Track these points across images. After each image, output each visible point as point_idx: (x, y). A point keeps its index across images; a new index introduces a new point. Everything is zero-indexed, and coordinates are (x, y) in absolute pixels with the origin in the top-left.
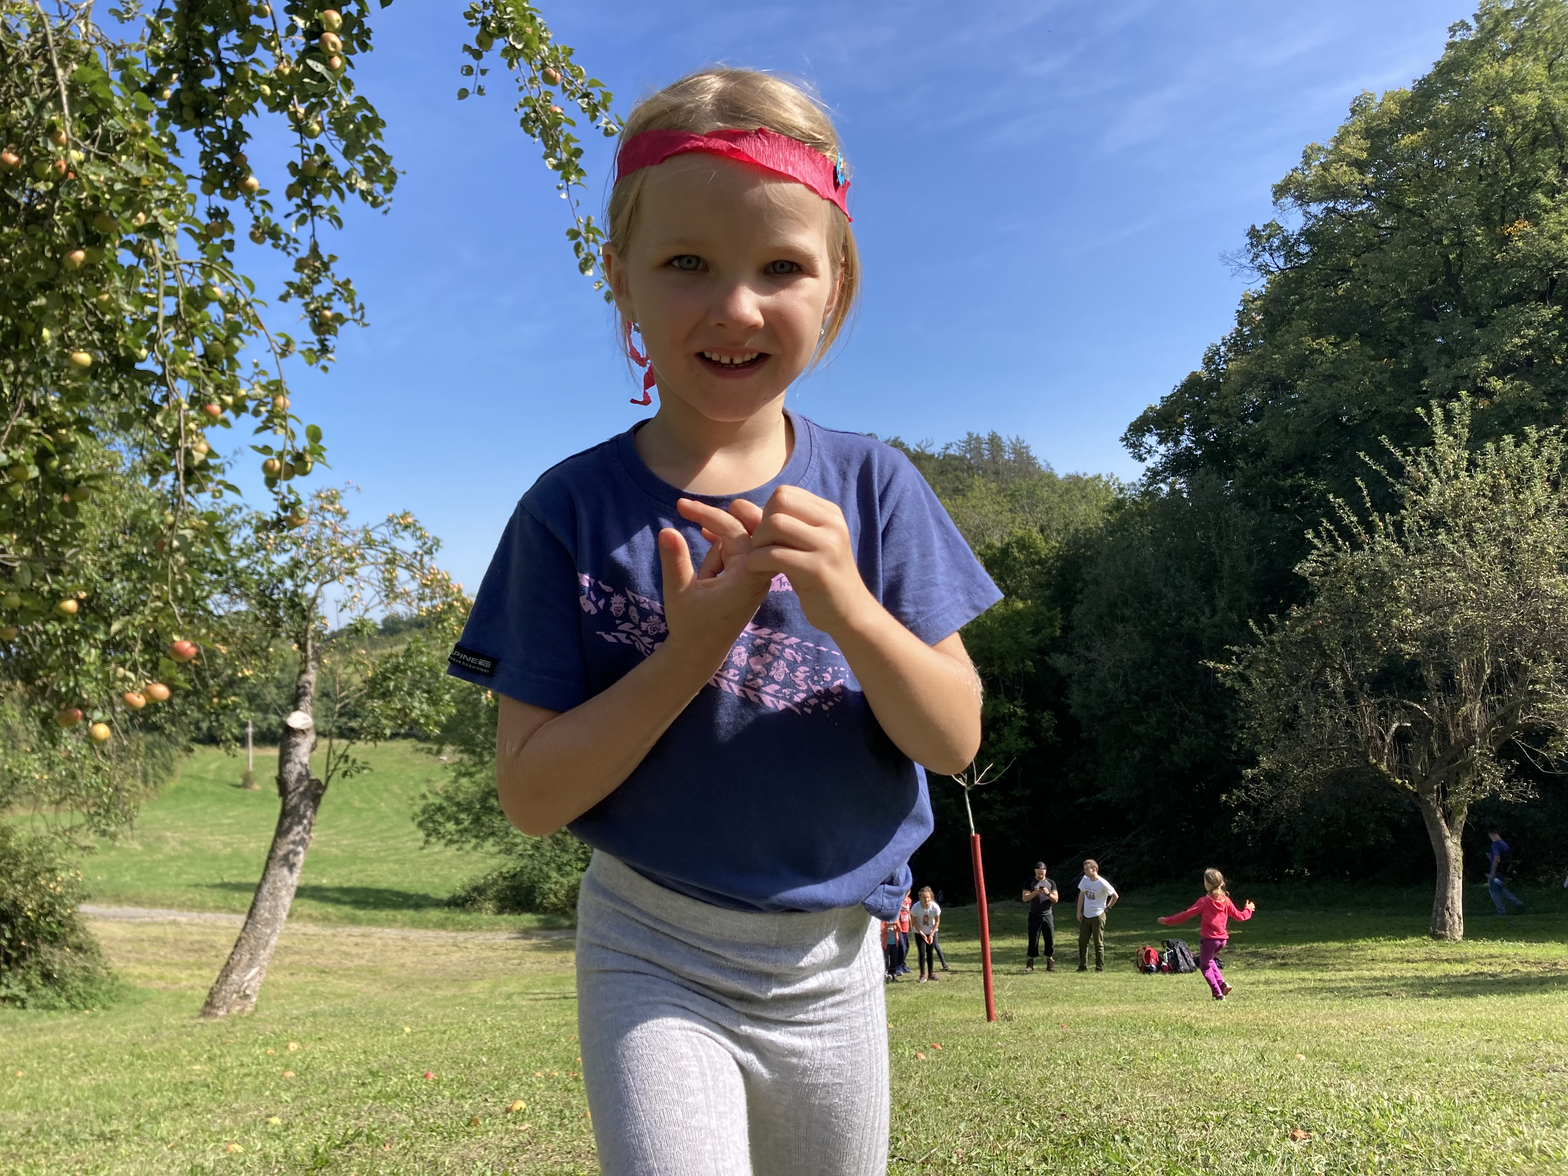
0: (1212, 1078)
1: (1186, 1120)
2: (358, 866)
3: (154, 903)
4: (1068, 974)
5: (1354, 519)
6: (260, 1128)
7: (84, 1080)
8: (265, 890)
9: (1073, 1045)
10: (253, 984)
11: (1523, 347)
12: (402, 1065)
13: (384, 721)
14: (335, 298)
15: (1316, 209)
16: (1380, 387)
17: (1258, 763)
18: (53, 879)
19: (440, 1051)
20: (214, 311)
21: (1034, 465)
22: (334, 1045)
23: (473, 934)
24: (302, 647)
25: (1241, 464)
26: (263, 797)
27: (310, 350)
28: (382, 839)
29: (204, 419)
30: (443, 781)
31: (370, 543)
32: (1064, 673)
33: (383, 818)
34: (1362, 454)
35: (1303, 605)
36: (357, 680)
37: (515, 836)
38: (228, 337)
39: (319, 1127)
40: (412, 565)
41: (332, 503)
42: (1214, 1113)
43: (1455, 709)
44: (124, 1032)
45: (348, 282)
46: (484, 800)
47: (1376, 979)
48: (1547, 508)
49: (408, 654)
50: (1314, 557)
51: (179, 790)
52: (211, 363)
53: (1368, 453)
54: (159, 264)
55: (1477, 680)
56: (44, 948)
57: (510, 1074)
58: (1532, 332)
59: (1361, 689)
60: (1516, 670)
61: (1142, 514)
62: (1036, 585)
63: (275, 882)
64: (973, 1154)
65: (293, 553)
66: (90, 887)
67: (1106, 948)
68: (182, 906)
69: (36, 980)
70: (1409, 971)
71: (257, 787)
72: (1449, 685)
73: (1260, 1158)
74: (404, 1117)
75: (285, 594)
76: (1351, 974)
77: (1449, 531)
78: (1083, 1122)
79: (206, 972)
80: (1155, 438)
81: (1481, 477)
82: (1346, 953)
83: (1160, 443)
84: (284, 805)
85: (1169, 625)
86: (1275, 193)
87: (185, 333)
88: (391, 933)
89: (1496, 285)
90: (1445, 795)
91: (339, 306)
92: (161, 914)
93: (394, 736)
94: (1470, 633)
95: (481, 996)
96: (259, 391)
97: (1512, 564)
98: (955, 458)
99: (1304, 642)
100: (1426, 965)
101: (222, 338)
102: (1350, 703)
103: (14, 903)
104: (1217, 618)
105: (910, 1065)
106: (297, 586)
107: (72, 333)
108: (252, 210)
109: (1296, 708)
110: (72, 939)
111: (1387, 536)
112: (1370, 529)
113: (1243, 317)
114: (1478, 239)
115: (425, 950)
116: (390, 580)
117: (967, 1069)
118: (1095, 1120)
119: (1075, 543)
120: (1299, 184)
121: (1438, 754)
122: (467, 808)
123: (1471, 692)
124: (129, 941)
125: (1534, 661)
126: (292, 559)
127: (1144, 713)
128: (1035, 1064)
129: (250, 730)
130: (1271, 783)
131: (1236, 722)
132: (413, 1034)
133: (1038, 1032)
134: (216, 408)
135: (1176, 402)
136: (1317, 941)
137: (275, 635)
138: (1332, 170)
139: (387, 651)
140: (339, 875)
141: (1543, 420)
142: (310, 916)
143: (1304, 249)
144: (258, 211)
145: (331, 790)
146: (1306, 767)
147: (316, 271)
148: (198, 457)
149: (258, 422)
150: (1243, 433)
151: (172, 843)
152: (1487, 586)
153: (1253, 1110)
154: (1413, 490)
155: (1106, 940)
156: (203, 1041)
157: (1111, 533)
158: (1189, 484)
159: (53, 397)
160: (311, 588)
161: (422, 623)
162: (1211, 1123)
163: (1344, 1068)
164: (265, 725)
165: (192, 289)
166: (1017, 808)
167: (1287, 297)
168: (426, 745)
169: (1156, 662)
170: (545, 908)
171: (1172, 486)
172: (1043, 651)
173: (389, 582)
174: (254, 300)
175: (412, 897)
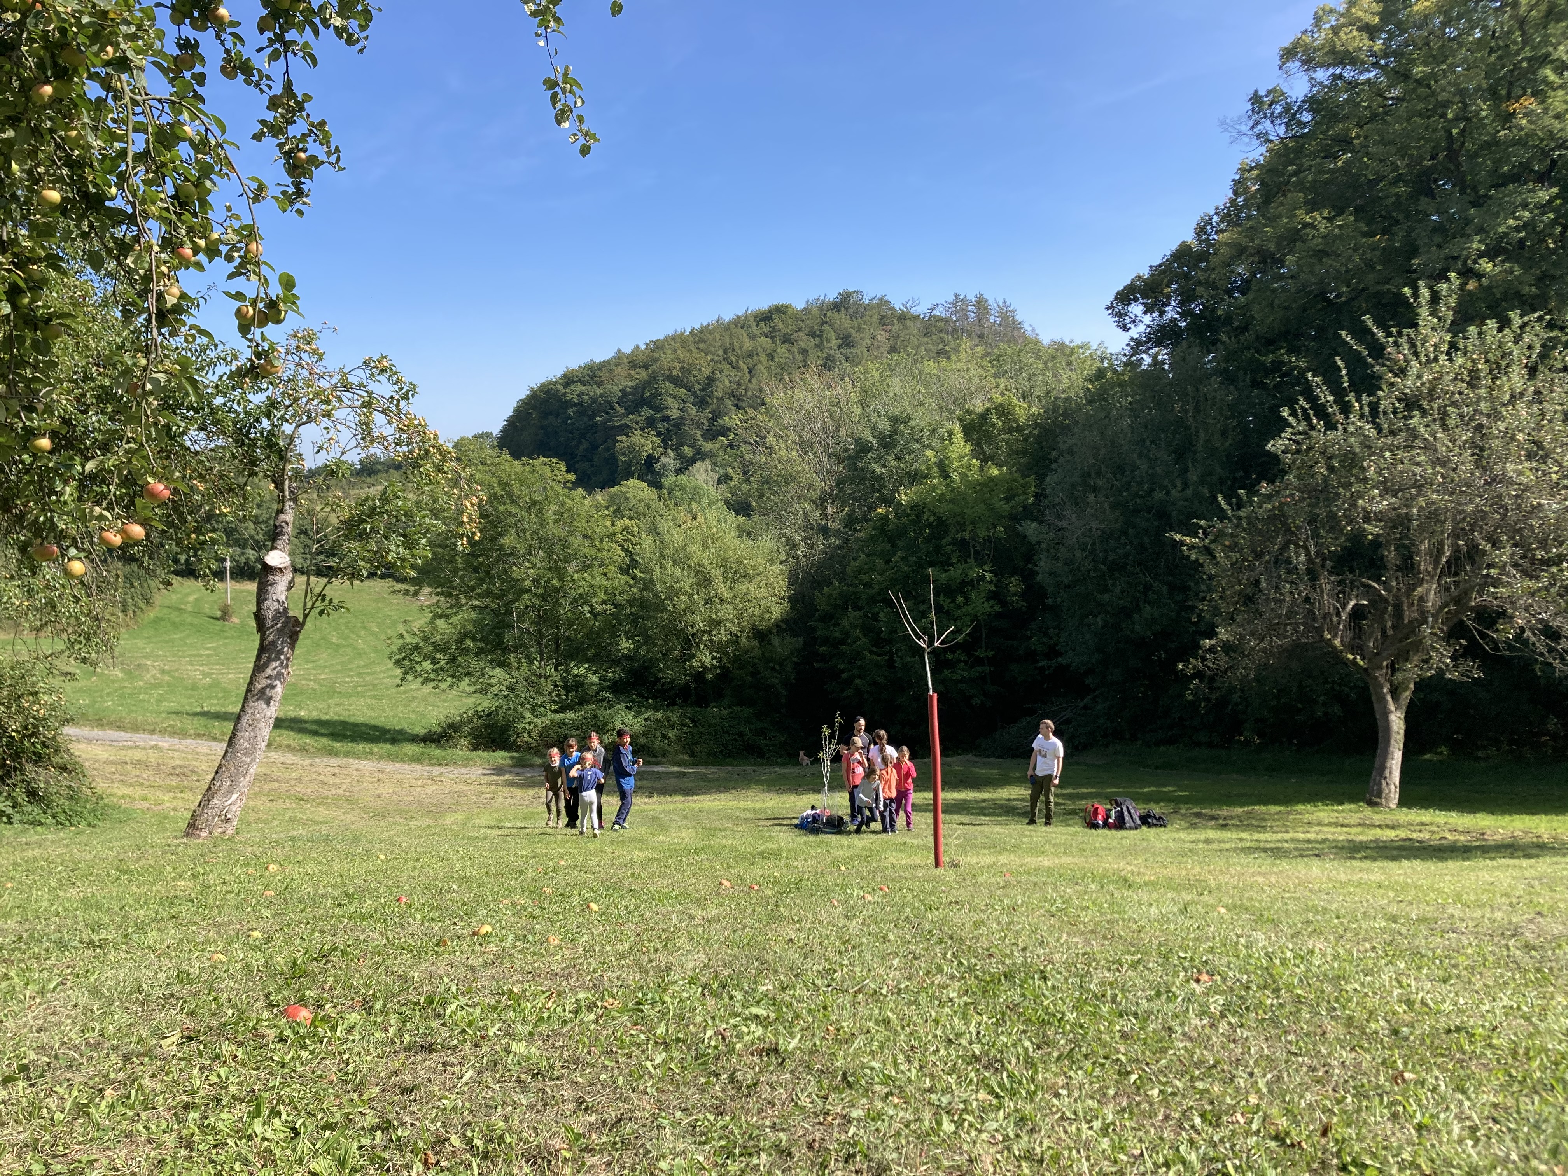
0: (1135, 926)
1: (1103, 962)
2: (337, 700)
3: (136, 728)
4: (1019, 827)
5: (1331, 398)
6: (242, 940)
7: (72, 892)
8: (244, 721)
9: (1012, 892)
10: (234, 808)
11: (1517, 229)
12: (375, 889)
13: (361, 563)
14: (310, 140)
15: (1322, 75)
16: (1369, 265)
17: (1216, 634)
18: (37, 701)
19: (413, 878)
20: (184, 150)
21: (1019, 329)
22: (311, 868)
23: (449, 769)
24: (279, 486)
25: (1223, 337)
26: (241, 631)
27: (284, 193)
28: (359, 675)
29: (176, 261)
30: (420, 622)
31: (347, 387)
32: (1034, 540)
33: (359, 655)
34: (1343, 333)
35: (1273, 482)
36: (334, 520)
37: (491, 677)
38: (199, 179)
39: (298, 942)
40: (388, 409)
41: (309, 343)
42: (1129, 958)
43: (1411, 588)
44: (110, 849)
45: (323, 123)
46: (460, 641)
47: (1308, 841)
48: (1522, 394)
49: (384, 498)
50: (1288, 435)
51: (157, 620)
52: (182, 205)
53: (1352, 333)
54: (127, 99)
55: (1436, 562)
56: (29, 767)
57: (479, 901)
58: (1527, 214)
59: (1323, 566)
60: (1474, 554)
61: (1122, 384)
62: (1013, 452)
63: (253, 714)
64: (902, 986)
65: (269, 392)
66: (72, 711)
67: (1056, 804)
68: (163, 732)
69: (21, 796)
70: (1340, 835)
71: (235, 620)
72: (1408, 566)
73: (1164, 997)
74: (377, 936)
75: (262, 433)
76: (1287, 836)
77: (1424, 413)
78: (1008, 961)
79: (188, 795)
80: (1142, 308)
81: (1461, 361)
82: (1285, 816)
83: (1145, 313)
84: (262, 640)
85: (1141, 497)
86: (1282, 57)
87: (155, 172)
88: (368, 765)
89: (1498, 163)
90: (1394, 670)
91: (314, 148)
92: (141, 738)
93: (371, 575)
94: (1434, 515)
95: (455, 827)
96: (231, 236)
97: (1482, 449)
98: (941, 319)
99: (1271, 519)
100: (1358, 829)
101: (193, 179)
102: (1311, 580)
104: (1189, 492)
105: (856, 904)
106: (273, 425)
107: (41, 170)
108: (222, 43)
109: (1257, 582)
110: (56, 760)
111: (1362, 416)
112: (1346, 409)
113: (1238, 187)
114: (1484, 114)
115: (401, 781)
116: (367, 424)
117: (908, 910)
118: (1019, 961)
119: (1054, 411)
120: (1307, 49)
121: (1390, 632)
122: (442, 648)
123: (1429, 573)
124: (113, 763)
125: (1494, 545)
126: (268, 398)
127: (1110, 583)
128: (973, 909)
129: (228, 564)
130: (1227, 654)
131: (1197, 594)
132: (387, 861)
133: (981, 879)
134: (188, 251)
135: (1164, 272)
136: (1259, 804)
137: (253, 474)
138: (1342, 34)
139: (363, 492)
140: (316, 709)
141: (1528, 305)
142: (288, 746)
143: (1306, 117)
144: (229, 44)
145: (309, 624)
146: (1262, 640)
147: (290, 110)
148: (171, 301)
149: (231, 268)
150: (1229, 306)
151: (153, 671)
152: (1454, 470)
153: (1166, 956)
154: (1391, 371)
155: (1056, 796)
156: (186, 859)
157: (1090, 402)
158: (1171, 355)
159: (23, 232)
160: (288, 428)
161: (398, 467)
162: (1126, 966)
163: (1259, 920)
164: (243, 559)
165: (162, 126)
166: (979, 669)
167: (1285, 168)
168: (404, 586)
169: (1125, 533)
170: (519, 747)
171: (1155, 357)
172: (1014, 518)
173: (366, 426)
174: (225, 141)
175: (389, 731)
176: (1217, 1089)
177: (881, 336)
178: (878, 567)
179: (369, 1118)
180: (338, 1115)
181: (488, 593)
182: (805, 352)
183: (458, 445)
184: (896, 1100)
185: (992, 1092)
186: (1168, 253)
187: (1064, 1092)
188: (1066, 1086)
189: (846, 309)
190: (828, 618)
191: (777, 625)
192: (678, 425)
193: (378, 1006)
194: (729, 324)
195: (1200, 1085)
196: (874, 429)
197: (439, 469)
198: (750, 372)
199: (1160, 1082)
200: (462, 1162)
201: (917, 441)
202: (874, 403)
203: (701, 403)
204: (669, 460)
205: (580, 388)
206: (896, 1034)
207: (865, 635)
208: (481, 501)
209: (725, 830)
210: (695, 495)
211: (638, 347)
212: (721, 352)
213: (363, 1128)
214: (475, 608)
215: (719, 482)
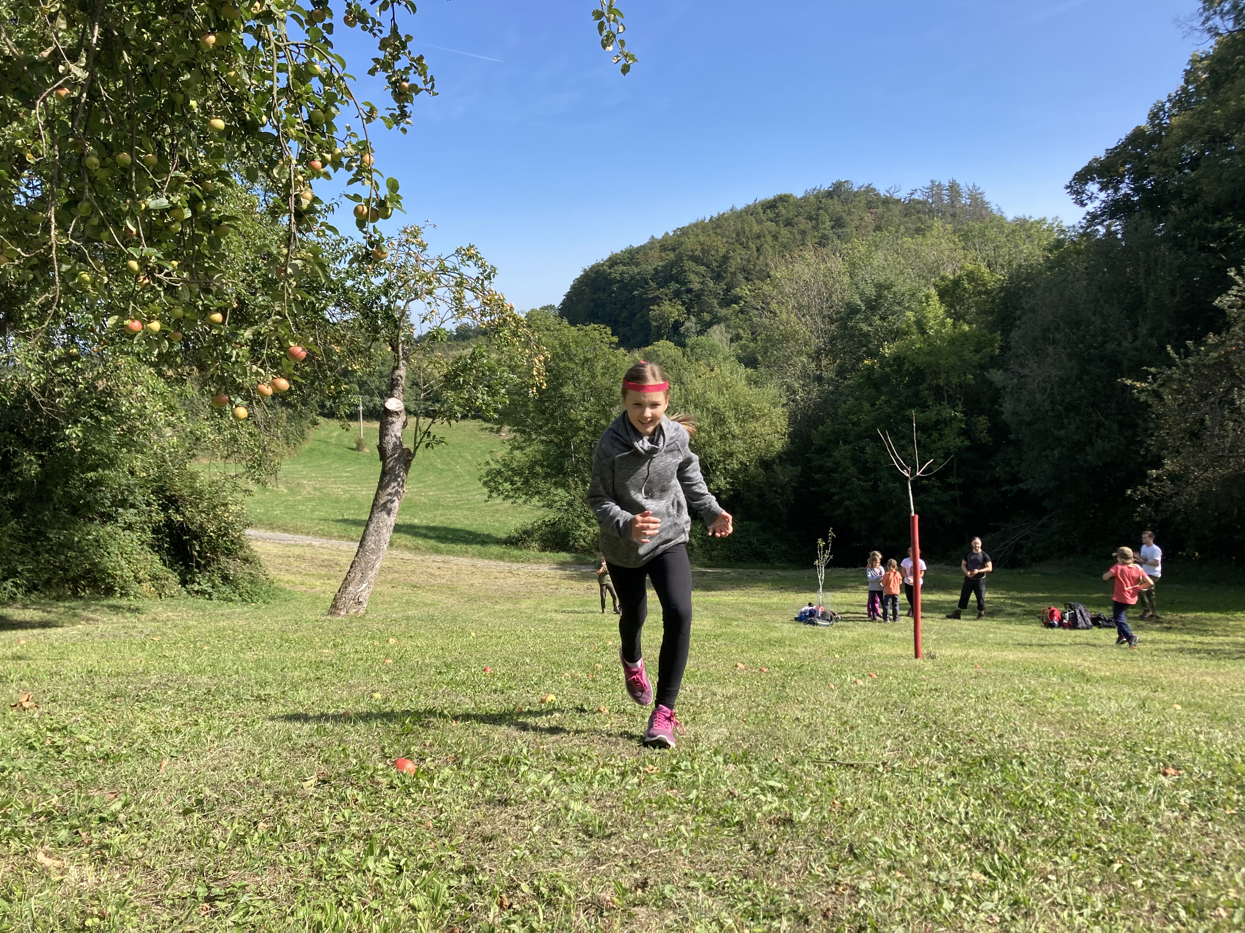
0: (1098, 719)
1: (1074, 752)
2: (441, 511)
3: (296, 531)
6: (367, 699)
7: (249, 655)
8: (371, 528)
9: (984, 683)
10: (364, 594)
12: (468, 661)
13: (456, 407)
14: (411, 72)
17: (1163, 465)
18: (227, 510)
19: (496, 652)
20: (315, 84)
21: (986, 209)
22: (420, 642)
23: (524, 565)
24: (395, 349)
25: (1174, 209)
26: (370, 459)
27: (392, 115)
28: (458, 492)
29: (309, 172)
30: (502, 452)
31: (444, 270)
32: (999, 385)
33: (458, 477)
35: (1219, 334)
36: (436, 374)
37: (555, 495)
38: (326, 106)
39: (407, 703)
40: (475, 287)
41: (415, 237)
42: (1098, 749)
44: (277, 622)
45: (421, 58)
46: (531, 468)
49: (473, 358)
50: (1234, 292)
51: (311, 450)
52: (314, 127)
54: (272, 45)
56: (223, 558)
57: (546, 673)
61: (1079, 253)
62: (980, 313)
63: (378, 522)
64: (896, 766)
65: (386, 276)
66: (251, 518)
68: (315, 534)
69: (218, 581)
71: (366, 450)
73: (1135, 788)
74: (467, 700)
75: (381, 307)
76: (1227, 640)
78: (987, 747)
79: (332, 582)
80: (1097, 186)
82: (1225, 623)
83: (1101, 190)
84: (384, 466)
85: (1095, 348)
87: (294, 102)
88: (464, 562)
91: (414, 78)
92: (300, 539)
93: (464, 417)
95: (528, 611)
96: (350, 150)
98: (919, 202)
99: (1217, 365)
101: (321, 107)
103: (201, 526)
104: (1138, 343)
105: (851, 689)
106: (390, 302)
107: (210, 103)
109: (1203, 421)
110: (241, 553)
113: (1190, 76)
115: (488, 574)
116: (459, 299)
117: (895, 695)
118: (998, 746)
119: (1018, 277)
122: (518, 472)
124: (280, 556)
126: (386, 280)
127: (1066, 421)
128: (952, 696)
129: (361, 408)
130: (1172, 482)
131: (1146, 430)
132: (477, 637)
133: (955, 670)
134: (318, 163)
135: (1119, 153)
136: (1201, 611)
137: (375, 339)
139: (456, 353)
140: (426, 518)
142: (406, 546)
145: (419, 453)
146: (1207, 470)
147: (396, 49)
148: (306, 203)
149: (350, 175)
150: (1179, 181)
151: (308, 487)
153: (1132, 749)
156: (330, 632)
157: (1050, 269)
158: (1124, 226)
159: (201, 155)
160: (400, 303)
161: (485, 333)
162: (1095, 757)
163: (1214, 718)
164: (371, 405)
165: (299, 65)
166: (951, 493)
167: (1233, 57)
168: (490, 425)
169: (1080, 379)
170: (577, 549)
171: (1108, 227)
172: (982, 367)
173: (459, 301)
174: (345, 75)
175: (479, 535)
176: (1196, 882)
177: (868, 218)
178: (865, 409)
179: (457, 862)
180: (432, 858)
181: (553, 430)
182: (803, 233)
183: (529, 316)
184: (899, 875)
185: (986, 873)
186: (1123, 137)
187: (1052, 877)
188: (1055, 872)
189: (839, 196)
190: (822, 450)
191: (779, 456)
192: (699, 296)
193: (466, 762)
194: (741, 212)
195: (1183, 878)
196: (862, 294)
197: (514, 334)
198: (758, 250)
199: (1142, 872)
200: (530, 907)
201: (899, 304)
202: (861, 273)
203: (718, 277)
204: (691, 324)
205: (621, 268)
206: (895, 811)
207: (854, 465)
208: (546, 358)
209: (738, 620)
210: (713, 351)
211: (667, 234)
212: (734, 235)
213: (452, 870)
214: (542, 442)
215: (732, 340)
